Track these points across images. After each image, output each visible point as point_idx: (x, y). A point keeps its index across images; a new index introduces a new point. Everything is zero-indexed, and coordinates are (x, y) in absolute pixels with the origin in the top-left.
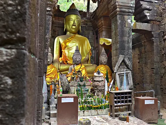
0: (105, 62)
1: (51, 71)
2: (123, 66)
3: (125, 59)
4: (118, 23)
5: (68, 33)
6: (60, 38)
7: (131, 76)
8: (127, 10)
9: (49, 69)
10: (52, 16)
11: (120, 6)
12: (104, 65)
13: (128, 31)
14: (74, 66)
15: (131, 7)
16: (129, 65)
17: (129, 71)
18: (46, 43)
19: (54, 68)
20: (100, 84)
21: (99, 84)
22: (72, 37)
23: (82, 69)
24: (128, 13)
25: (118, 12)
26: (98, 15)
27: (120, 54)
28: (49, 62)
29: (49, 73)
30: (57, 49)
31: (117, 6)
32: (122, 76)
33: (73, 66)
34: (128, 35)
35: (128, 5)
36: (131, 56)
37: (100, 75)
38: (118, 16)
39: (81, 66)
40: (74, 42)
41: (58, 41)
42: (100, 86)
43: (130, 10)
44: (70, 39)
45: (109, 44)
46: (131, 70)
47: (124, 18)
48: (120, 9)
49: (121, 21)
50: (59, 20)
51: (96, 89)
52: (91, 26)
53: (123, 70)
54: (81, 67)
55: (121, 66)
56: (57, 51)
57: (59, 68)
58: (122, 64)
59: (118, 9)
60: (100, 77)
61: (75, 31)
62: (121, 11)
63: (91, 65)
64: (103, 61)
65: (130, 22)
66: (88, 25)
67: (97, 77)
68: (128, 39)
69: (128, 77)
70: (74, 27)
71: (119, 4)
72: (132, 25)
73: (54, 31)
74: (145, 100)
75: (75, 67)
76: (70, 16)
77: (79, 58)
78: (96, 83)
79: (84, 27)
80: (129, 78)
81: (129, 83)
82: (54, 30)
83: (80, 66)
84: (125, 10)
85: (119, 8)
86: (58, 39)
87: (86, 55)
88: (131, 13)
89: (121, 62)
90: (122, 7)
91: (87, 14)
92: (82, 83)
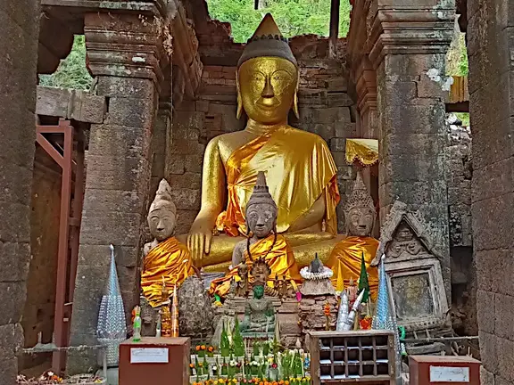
0: (364, 227)
1: (167, 260)
2: (406, 243)
3: (410, 216)
4: (389, 86)
5: (251, 122)
6: (220, 144)
7: (439, 278)
8: (422, 35)
9: (162, 254)
10: (151, 79)
11: (394, 24)
12: (361, 237)
13: (427, 113)
14: (249, 244)
15: (440, 20)
16: (428, 238)
17: (430, 262)
18: (134, 170)
19: (179, 252)
20: (318, 307)
21: (313, 308)
22: (263, 139)
23: (274, 252)
24: (428, 43)
25: (385, 47)
26: (352, 53)
27: (395, 198)
28: (160, 229)
29: (163, 267)
30: (211, 182)
31: (384, 25)
32: (404, 280)
33: (245, 242)
34: (429, 128)
35: (428, 15)
36: (441, 205)
37: (320, 275)
38: (388, 60)
39: (274, 243)
40: (270, 157)
41: (216, 154)
42: (318, 313)
43: (436, 34)
44: (253, 145)
45: (373, 162)
46: (437, 257)
47: (411, 63)
48: (395, 35)
49: (401, 75)
50: (226, 75)
51: (307, 325)
52: (344, 89)
53: (405, 256)
54: (272, 247)
55: (398, 244)
56: (210, 188)
57: (207, 250)
58: (404, 235)
59: (385, 36)
60: (317, 280)
61: (272, 116)
62: (399, 42)
63: (328, 239)
64: (355, 224)
65: (438, 79)
66: (331, 87)
67: (307, 283)
68: (431, 142)
69: (428, 285)
70: (268, 101)
71: (388, 16)
72: (446, 87)
73: (207, 117)
74: (432, 368)
75: (251, 247)
76: (253, 63)
77: (266, 216)
78: (305, 305)
79: (317, 94)
80: (432, 286)
81: (432, 306)
82: (206, 113)
83: (270, 243)
84: (414, 34)
85: (391, 30)
86: (216, 148)
87: (313, 200)
88: (442, 45)
89: (393, 226)
90: (401, 24)
91: (331, 45)
92: (259, 303)
